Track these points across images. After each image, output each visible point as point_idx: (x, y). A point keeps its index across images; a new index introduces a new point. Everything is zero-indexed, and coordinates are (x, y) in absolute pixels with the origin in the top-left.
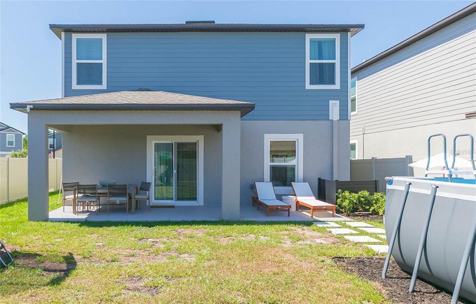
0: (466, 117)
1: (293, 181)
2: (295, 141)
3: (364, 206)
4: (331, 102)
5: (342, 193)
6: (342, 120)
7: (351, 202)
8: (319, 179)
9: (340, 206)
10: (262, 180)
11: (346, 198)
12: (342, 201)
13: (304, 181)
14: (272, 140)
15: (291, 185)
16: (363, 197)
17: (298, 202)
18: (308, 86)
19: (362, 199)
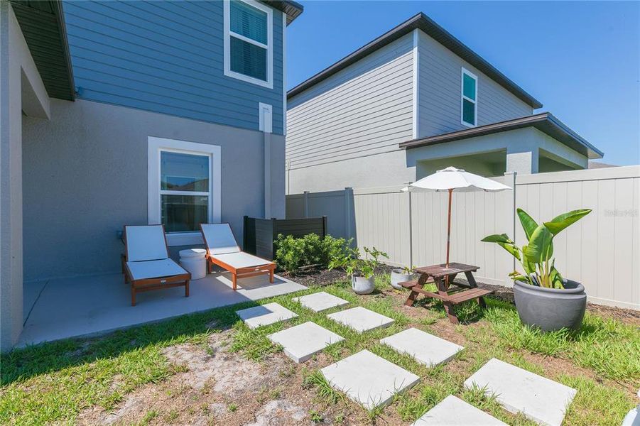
0: (400, 147)
1: (203, 223)
2: (207, 158)
3: (313, 257)
4: (262, 105)
5: (284, 239)
6: (276, 134)
7: (297, 252)
8: (246, 218)
9: (279, 261)
10: (144, 222)
11: (289, 248)
12: (283, 252)
13: (223, 222)
14: (163, 150)
15: (200, 229)
16: (311, 244)
17: (209, 260)
18: (228, 72)
19: (311, 247)
